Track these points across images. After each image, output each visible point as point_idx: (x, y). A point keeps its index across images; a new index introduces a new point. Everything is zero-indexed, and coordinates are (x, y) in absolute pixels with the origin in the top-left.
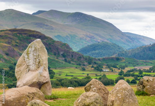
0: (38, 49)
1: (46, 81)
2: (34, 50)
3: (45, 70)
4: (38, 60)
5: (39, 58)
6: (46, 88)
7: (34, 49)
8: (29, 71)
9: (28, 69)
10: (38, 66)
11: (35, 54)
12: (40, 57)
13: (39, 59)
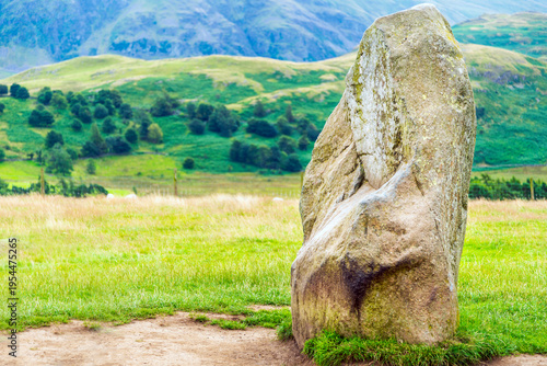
0: (392, 59)
1: (405, 254)
2: (378, 66)
3: (419, 185)
4: (392, 122)
5: (397, 113)
6: (406, 297)
7: (375, 61)
8: (359, 185)
9: (358, 171)
10: (393, 159)
11: (381, 91)
12: (399, 105)
13: (397, 121)
